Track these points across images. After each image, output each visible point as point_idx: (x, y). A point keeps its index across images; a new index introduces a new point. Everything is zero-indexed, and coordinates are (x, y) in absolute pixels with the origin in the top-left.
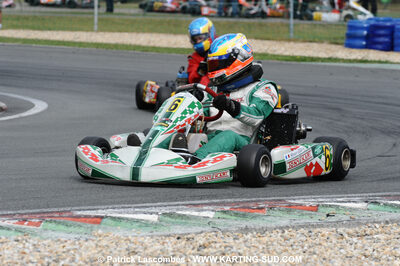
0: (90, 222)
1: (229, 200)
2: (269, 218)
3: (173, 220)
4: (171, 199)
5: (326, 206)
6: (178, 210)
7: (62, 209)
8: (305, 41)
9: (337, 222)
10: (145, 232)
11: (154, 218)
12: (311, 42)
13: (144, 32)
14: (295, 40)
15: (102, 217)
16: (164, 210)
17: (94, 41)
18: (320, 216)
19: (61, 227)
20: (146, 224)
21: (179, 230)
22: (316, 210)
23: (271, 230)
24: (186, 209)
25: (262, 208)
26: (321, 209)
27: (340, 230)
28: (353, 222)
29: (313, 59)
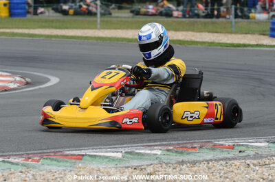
0: (75, 159)
1: (174, 142)
2: (199, 154)
3: (132, 156)
4: (134, 142)
5: (240, 145)
6: (136, 149)
7: (57, 150)
8: (242, 33)
9: (246, 156)
10: (112, 165)
11: (119, 155)
12: (246, 33)
13: (132, 29)
14: (236, 33)
15: (83, 155)
16: (127, 150)
17: (97, 36)
18: (235, 152)
19: (54, 162)
20: (113, 159)
21: (135, 163)
22: (233, 148)
23: (200, 162)
24: (142, 149)
25: (195, 147)
26: (236, 148)
27: (248, 162)
28: (257, 156)
29: (245, 45)
